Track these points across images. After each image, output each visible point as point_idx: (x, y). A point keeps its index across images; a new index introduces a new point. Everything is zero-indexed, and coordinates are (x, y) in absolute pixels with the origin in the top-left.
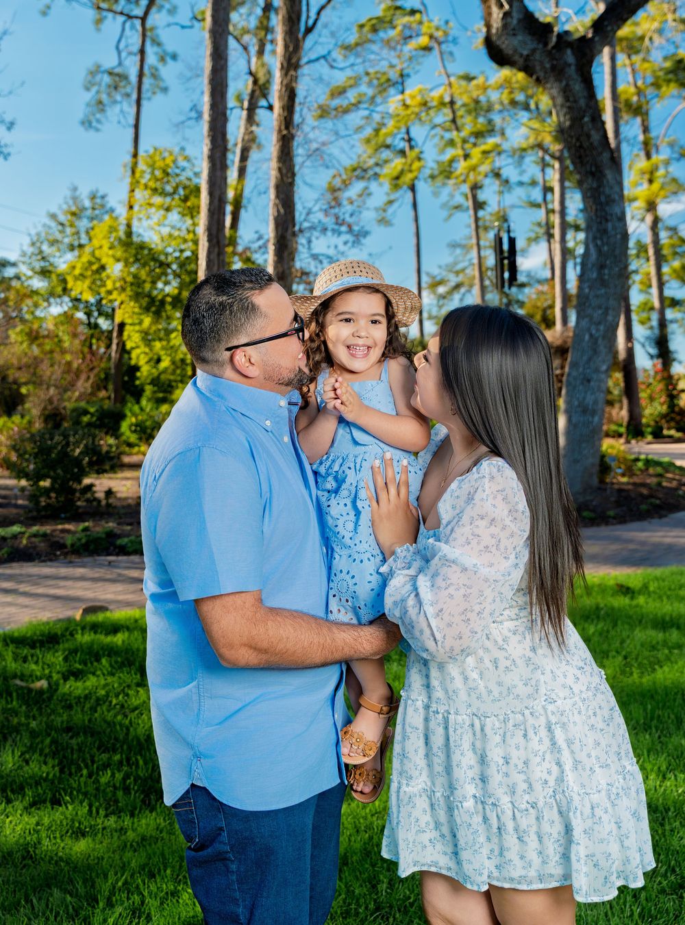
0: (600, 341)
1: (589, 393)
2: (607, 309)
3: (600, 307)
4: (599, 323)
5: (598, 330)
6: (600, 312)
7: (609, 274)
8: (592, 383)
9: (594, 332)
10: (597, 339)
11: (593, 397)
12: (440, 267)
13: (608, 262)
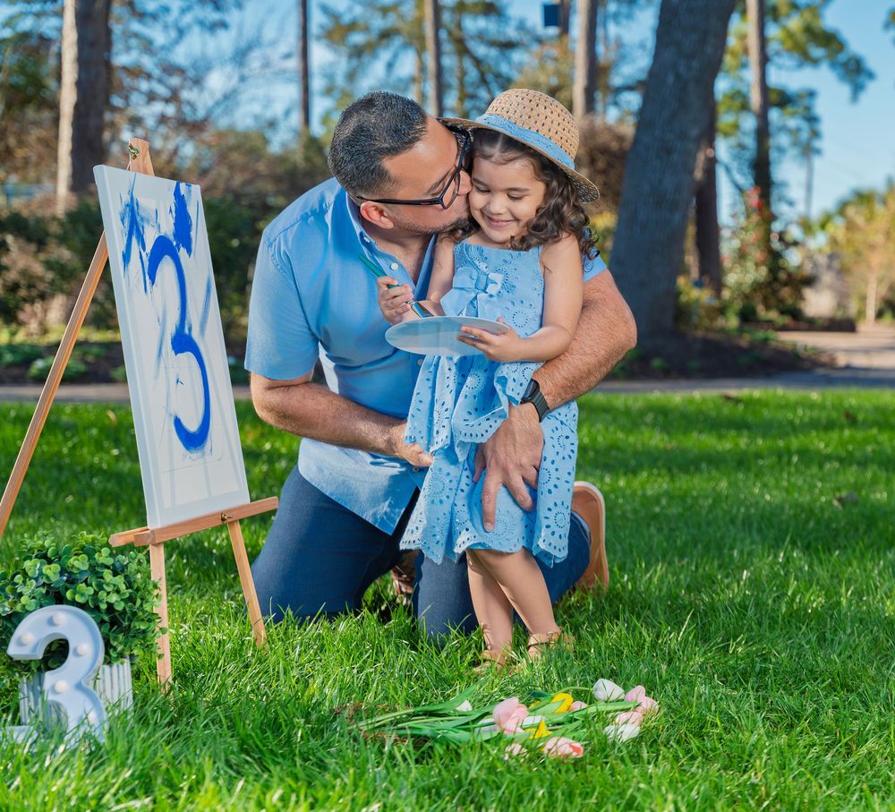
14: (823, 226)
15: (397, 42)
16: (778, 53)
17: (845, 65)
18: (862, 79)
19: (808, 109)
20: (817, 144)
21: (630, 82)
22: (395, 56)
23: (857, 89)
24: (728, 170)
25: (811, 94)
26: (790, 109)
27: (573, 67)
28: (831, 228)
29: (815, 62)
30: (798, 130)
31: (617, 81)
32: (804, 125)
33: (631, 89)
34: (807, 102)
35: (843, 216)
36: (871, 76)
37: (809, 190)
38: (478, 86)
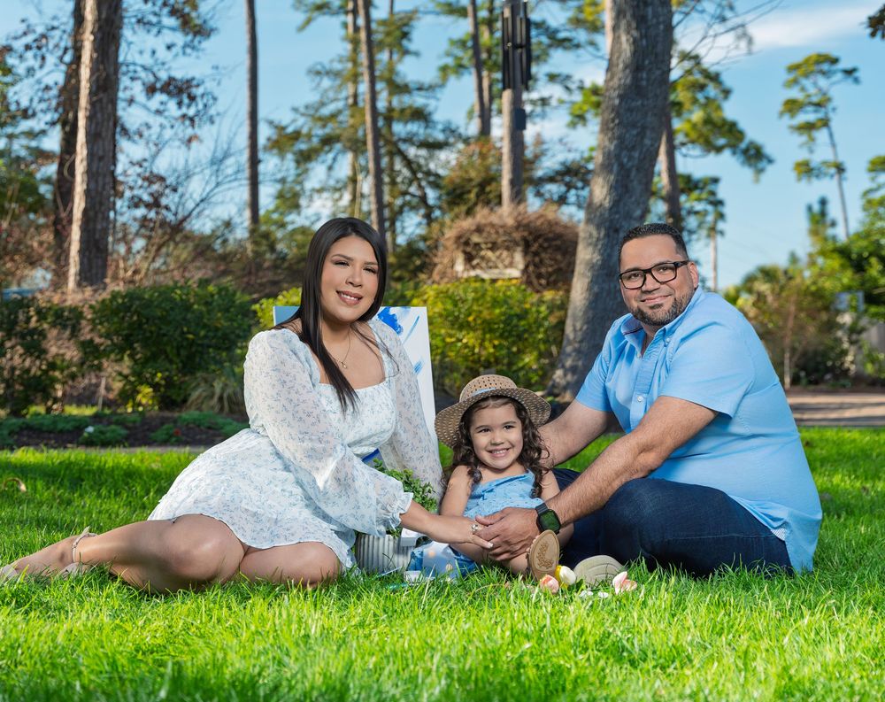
0: (633, 173)
2: (644, 128)
3: (634, 126)
4: (633, 148)
5: (630, 158)
6: (635, 132)
7: (648, 80)
9: (625, 160)
10: (629, 171)
12: (295, 110)
13: (647, 62)
14: (733, 300)
15: (338, 146)
16: (683, 144)
17: (745, 152)
18: (763, 164)
19: (713, 193)
20: (721, 226)
22: (335, 159)
23: (760, 171)
25: (715, 181)
26: (695, 194)
27: (499, 160)
28: (740, 302)
29: (719, 150)
30: (706, 212)
31: (539, 173)
32: (710, 208)
33: (551, 180)
34: (711, 187)
35: (750, 291)
36: (770, 161)
37: (715, 268)
38: (410, 184)
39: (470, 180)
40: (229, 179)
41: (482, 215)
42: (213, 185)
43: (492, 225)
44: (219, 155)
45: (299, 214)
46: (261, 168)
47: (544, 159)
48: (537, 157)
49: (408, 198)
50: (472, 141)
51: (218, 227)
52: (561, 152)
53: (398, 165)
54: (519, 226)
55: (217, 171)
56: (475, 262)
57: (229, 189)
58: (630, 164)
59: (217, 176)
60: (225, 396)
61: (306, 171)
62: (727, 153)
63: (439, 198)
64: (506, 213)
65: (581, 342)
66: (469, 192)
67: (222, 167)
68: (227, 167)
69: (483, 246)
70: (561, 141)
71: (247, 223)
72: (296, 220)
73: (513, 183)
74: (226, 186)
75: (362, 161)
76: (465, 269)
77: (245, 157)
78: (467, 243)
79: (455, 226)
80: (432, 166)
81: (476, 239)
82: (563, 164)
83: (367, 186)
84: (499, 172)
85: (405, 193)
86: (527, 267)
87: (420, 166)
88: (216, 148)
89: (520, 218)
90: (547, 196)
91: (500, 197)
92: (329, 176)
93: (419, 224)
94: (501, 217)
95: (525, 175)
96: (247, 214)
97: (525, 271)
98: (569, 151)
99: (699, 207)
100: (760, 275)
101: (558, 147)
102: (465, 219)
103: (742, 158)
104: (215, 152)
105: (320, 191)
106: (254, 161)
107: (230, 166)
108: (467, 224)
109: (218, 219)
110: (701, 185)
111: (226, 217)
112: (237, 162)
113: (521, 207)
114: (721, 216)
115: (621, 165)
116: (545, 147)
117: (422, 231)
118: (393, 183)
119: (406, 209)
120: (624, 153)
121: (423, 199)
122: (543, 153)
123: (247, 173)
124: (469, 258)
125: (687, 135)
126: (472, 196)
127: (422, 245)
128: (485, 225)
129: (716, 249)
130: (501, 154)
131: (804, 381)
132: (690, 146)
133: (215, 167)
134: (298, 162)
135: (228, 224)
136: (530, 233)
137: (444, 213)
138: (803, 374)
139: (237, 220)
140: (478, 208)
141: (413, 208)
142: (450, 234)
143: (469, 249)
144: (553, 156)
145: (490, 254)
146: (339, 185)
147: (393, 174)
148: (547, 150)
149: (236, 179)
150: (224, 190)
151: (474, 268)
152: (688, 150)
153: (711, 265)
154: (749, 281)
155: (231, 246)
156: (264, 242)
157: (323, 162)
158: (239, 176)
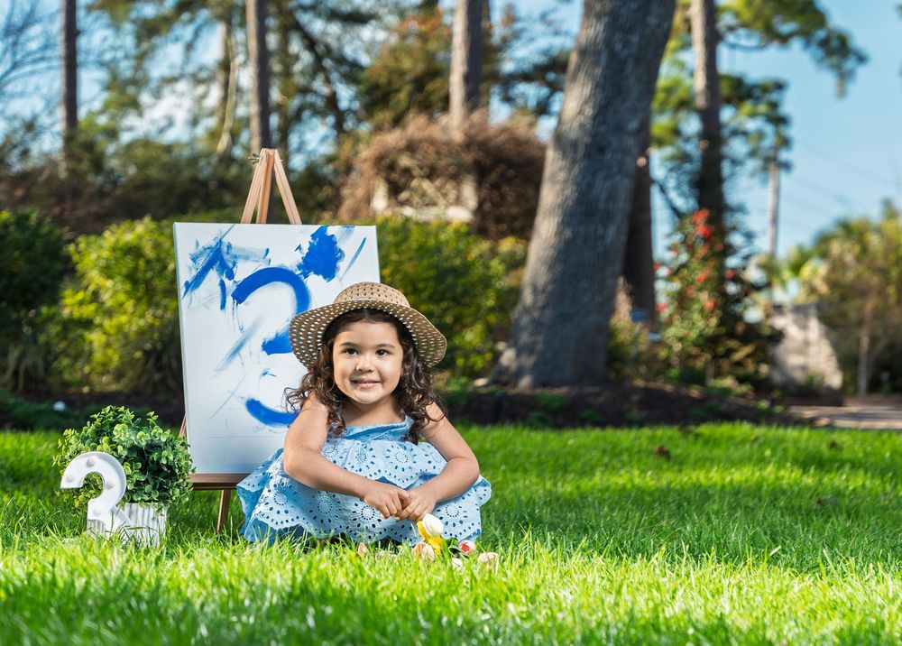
0: (630, 66)
1: (601, 175)
4: (631, 30)
5: (626, 44)
6: (634, 5)
8: (608, 156)
9: (618, 46)
10: (623, 63)
11: (608, 184)
14: (796, 268)
15: (204, 13)
16: (731, 29)
17: (824, 44)
18: (850, 63)
19: (774, 105)
20: (784, 155)
21: (526, 67)
22: (197, 34)
23: (844, 77)
24: (663, 190)
25: (780, 86)
26: (747, 107)
27: (448, 45)
28: (806, 271)
29: (784, 39)
30: (761, 135)
31: (508, 67)
32: (769, 129)
33: (526, 77)
34: (774, 96)
35: (824, 255)
36: (862, 59)
37: (775, 221)
38: (313, 76)
39: (402, 73)
40: (33, 57)
41: (416, 125)
42: (8, 66)
43: (432, 142)
44: (18, 20)
45: (141, 115)
46: (82, 42)
47: (517, 44)
48: (506, 42)
49: (310, 98)
50: (410, 14)
51: (15, 131)
52: (543, 34)
53: (296, 46)
54: (470, 143)
55: (15, 44)
56: (404, 196)
57: (33, 73)
58: (626, 52)
59: (14, 54)
60: (22, 368)
61: (153, 49)
62: (796, 44)
63: (355, 98)
64: (453, 124)
65: (543, 308)
66: (398, 91)
67: (22, 38)
68: (28, 40)
69: (416, 172)
70: (543, 17)
71: (60, 127)
72: (135, 127)
73: (468, 79)
74: (28, 68)
75: (239, 36)
76: (388, 206)
77: (57, 26)
78: (392, 167)
79: (374, 141)
80: (349, 51)
81: (405, 161)
82: (545, 52)
83: (246, 77)
84: (448, 61)
85: (305, 90)
86: (481, 204)
87: (328, 50)
88: (12, 9)
89: (473, 131)
90: (520, 101)
91: (446, 100)
92: (187, 59)
93: (324, 139)
94: (445, 129)
95: (486, 68)
96: (61, 113)
97: (479, 211)
98: (556, 33)
99: (752, 125)
100: (840, 232)
101: (539, 28)
102: (390, 131)
103: (820, 53)
104: (10, 15)
105: (172, 80)
106: (72, 32)
107: (33, 38)
108: (393, 138)
109: (15, 117)
110: (757, 92)
111: (27, 114)
112: (45, 32)
113: (476, 116)
114: (785, 142)
115: (613, 55)
116: (518, 26)
117: (327, 149)
118: (287, 73)
119: (306, 114)
120: (618, 36)
121: (332, 100)
122: (517, 35)
123: (60, 50)
124: (395, 190)
125: (737, 15)
126: (402, 96)
127: (328, 170)
128: (421, 141)
129: (777, 191)
130: (450, 36)
131: (886, 387)
132: (742, 32)
133: (10, 40)
134: (139, 38)
135: (31, 126)
136: (487, 154)
137: (360, 121)
138: (885, 376)
139: (44, 120)
140: (411, 115)
141: (317, 112)
142: (366, 153)
143: (394, 176)
144: (532, 40)
145: (426, 185)
146: (203, 75)
147: (288, 60)
148: (522, 31)
149: (42, 59)
150: (24, 75)
151: (402, 204)
152: (738, 37)
153: (768, 217)
154: (823, 240)
155: (35, 161)
156: (87, 156)
157: (177, 39)
158: (49, 53)
